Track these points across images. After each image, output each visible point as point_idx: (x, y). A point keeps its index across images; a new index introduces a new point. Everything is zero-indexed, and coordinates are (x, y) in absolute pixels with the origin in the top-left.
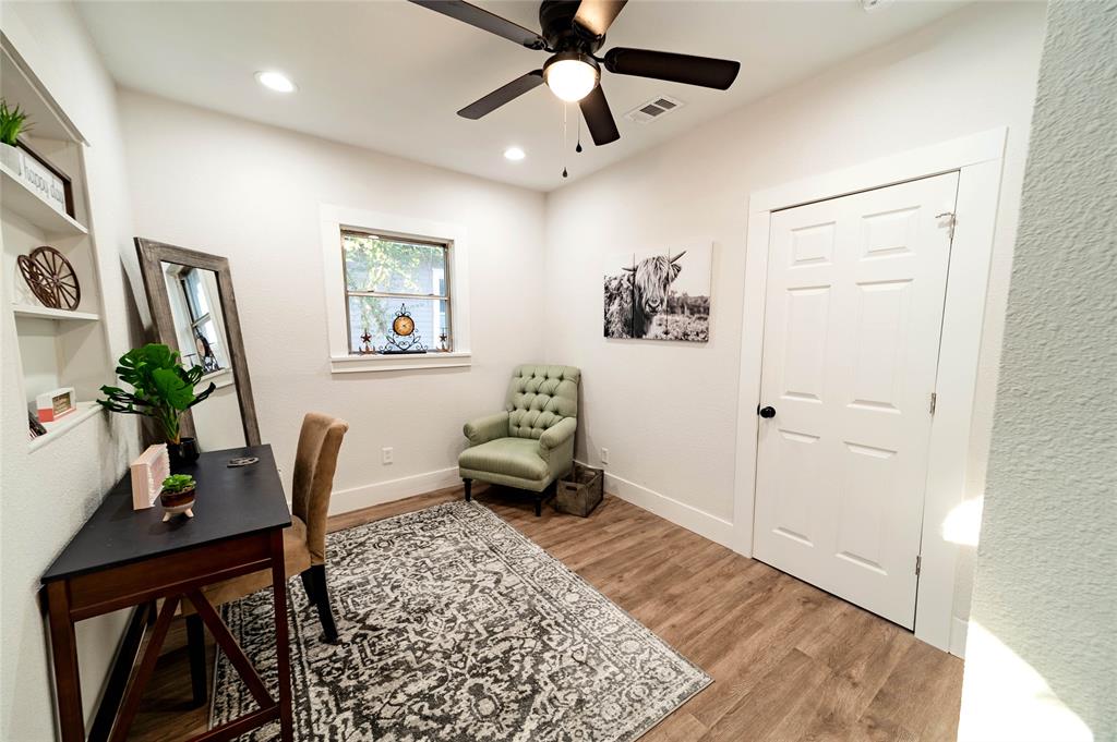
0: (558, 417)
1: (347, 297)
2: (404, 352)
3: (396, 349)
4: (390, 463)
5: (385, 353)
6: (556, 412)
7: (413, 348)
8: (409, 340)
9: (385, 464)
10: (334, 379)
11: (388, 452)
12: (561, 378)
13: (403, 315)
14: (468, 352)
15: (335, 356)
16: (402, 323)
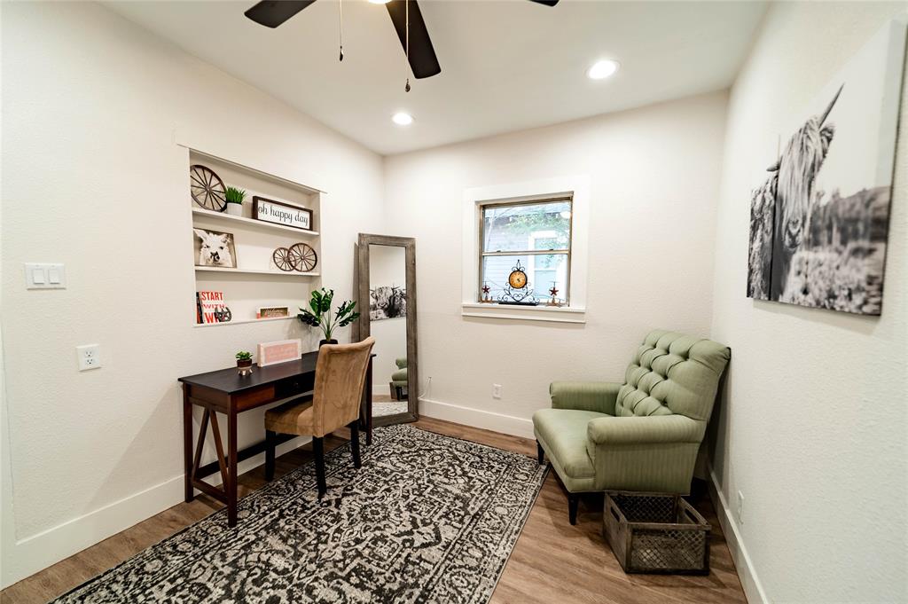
0: (664, 409)
1: (481, 258)
2: (518, 303)
3: (510, 300)
4: (498, 399)
5: (501, 303)
6: (664, 402)
7: (526, 300)
8: (522, 292)
9: (495, 398)
10: (464, 320)
11: (497, 388)
12: (686, 356)
13: (518, 270)
14: (581, 308)
15: (466, 303)
16: (517, 277)
